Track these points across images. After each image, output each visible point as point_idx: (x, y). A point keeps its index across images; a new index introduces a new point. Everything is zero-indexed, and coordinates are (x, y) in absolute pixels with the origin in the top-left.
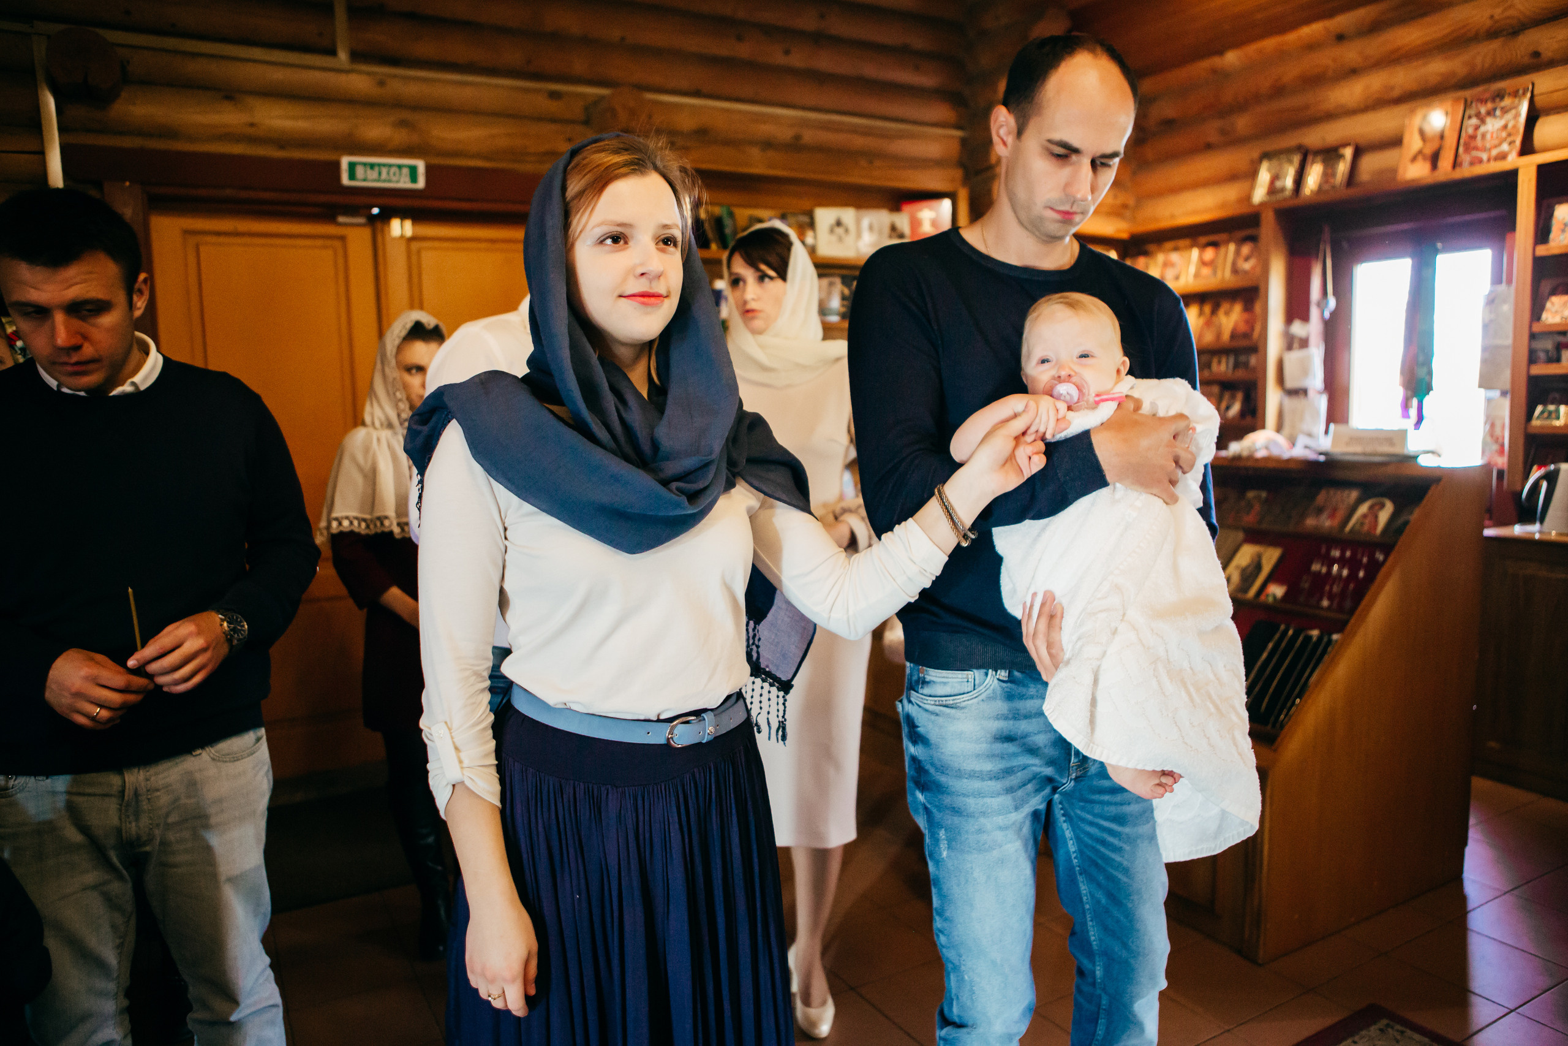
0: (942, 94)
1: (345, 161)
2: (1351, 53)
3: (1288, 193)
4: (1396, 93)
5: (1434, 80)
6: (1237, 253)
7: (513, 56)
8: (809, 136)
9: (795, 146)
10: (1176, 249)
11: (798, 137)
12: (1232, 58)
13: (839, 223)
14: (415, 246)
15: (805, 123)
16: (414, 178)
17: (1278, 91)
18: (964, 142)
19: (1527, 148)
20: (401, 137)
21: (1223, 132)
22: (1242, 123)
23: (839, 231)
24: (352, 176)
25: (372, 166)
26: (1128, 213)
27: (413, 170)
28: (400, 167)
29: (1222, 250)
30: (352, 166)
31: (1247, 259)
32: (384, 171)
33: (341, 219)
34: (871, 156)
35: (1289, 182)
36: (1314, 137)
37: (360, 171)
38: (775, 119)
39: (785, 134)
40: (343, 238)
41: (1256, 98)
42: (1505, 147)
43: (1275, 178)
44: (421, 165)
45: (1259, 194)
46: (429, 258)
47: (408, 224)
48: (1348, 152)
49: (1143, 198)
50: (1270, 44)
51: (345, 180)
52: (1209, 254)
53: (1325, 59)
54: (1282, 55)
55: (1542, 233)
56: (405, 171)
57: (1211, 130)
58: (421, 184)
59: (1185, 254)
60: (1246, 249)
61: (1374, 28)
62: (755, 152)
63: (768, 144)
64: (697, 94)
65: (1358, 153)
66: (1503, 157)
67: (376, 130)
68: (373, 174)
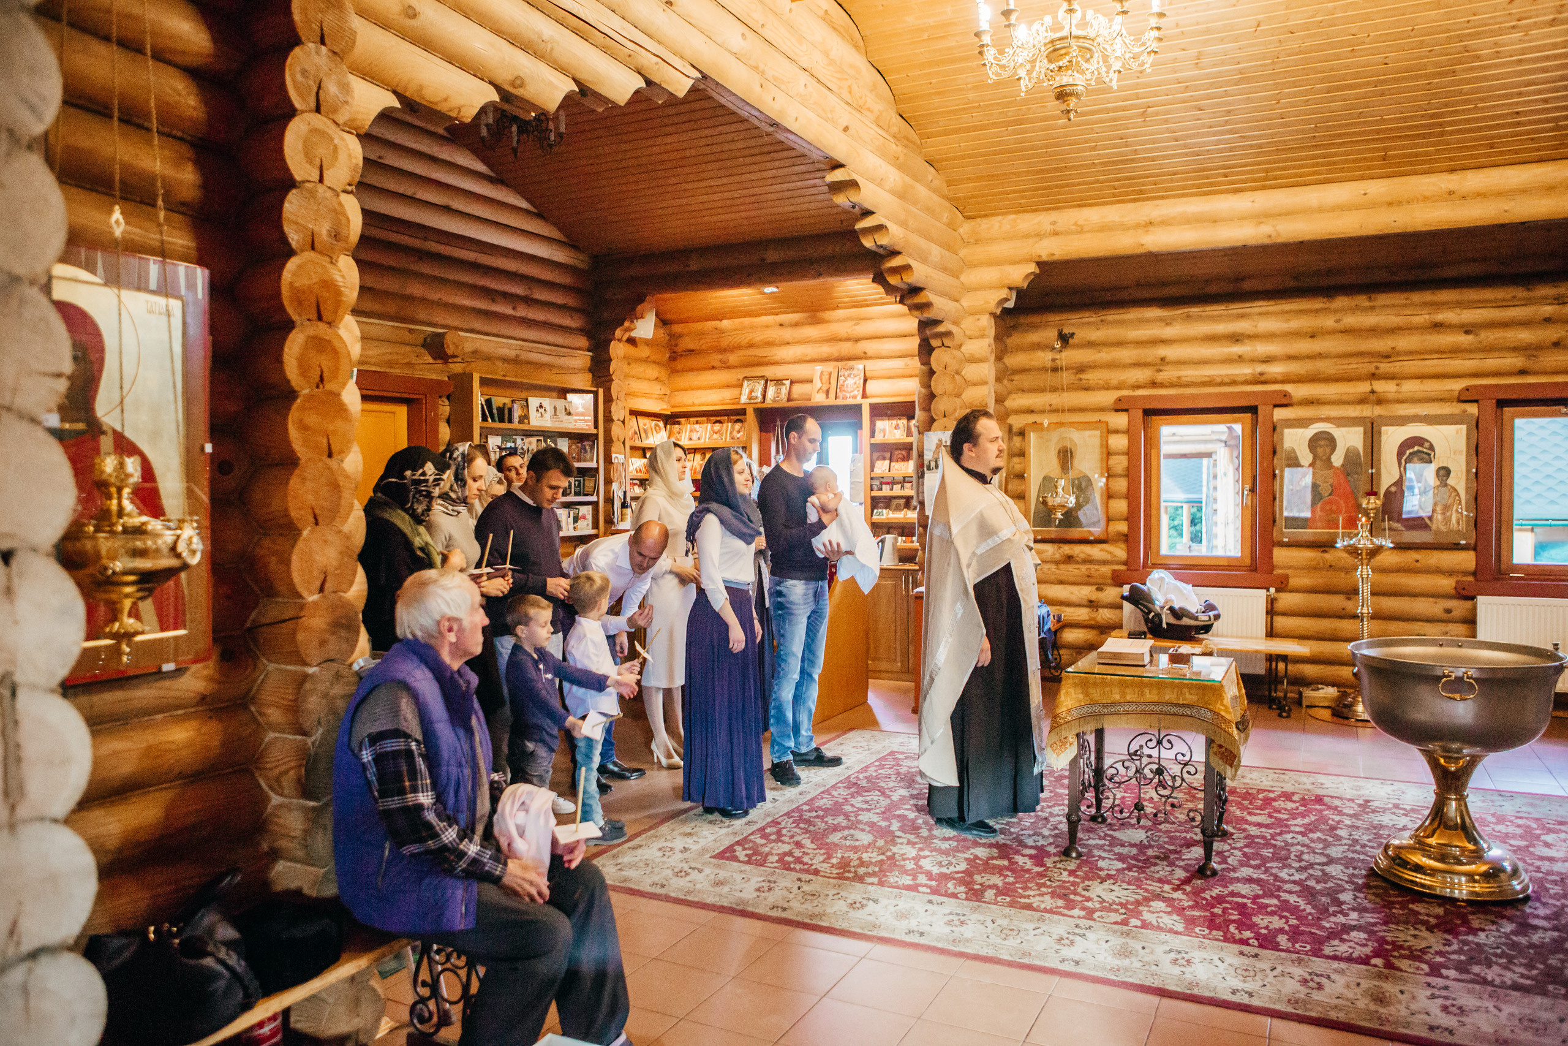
0: (582, 331)
2: (788, 334)
3: (759, 400)
4: (808, 358)
5: (825, 355)
6: (733, 428)
7: (391, 308)
9: (516, 361)
10: (697, 422)
11: (518, 356)
12: (726, 324)
13: (541, 407)
15: (520, 348)
17: (751, 346)
18: (592, 358)
19: (864, 396)
21: (721, 361)
22: (733, 358)
23: (542, 410)
26: (666, 398)
29: (725, 425)
31: (739, 432)
34: (549, 366)
35: (758, 394)
36: (770, 372)
38: (507, 346)
39: (512, 354)
41: (739, 347)
42: (856, 392)
43: (751, 391)
45: (744, 399)
48: (788, 383)
49: (674, 390)
50: (746, 321)
52: (717, 427)
53: (776, 334)
54: (752, 327)
55: (873, 434)
57: (715, 359)
59: (704, 426)
60: (738, 426)
61: (796, 325)
62: (500, 364)
63: (504, 360)
64: (475, 331)
65: (792, 383)
66: (855, 397)
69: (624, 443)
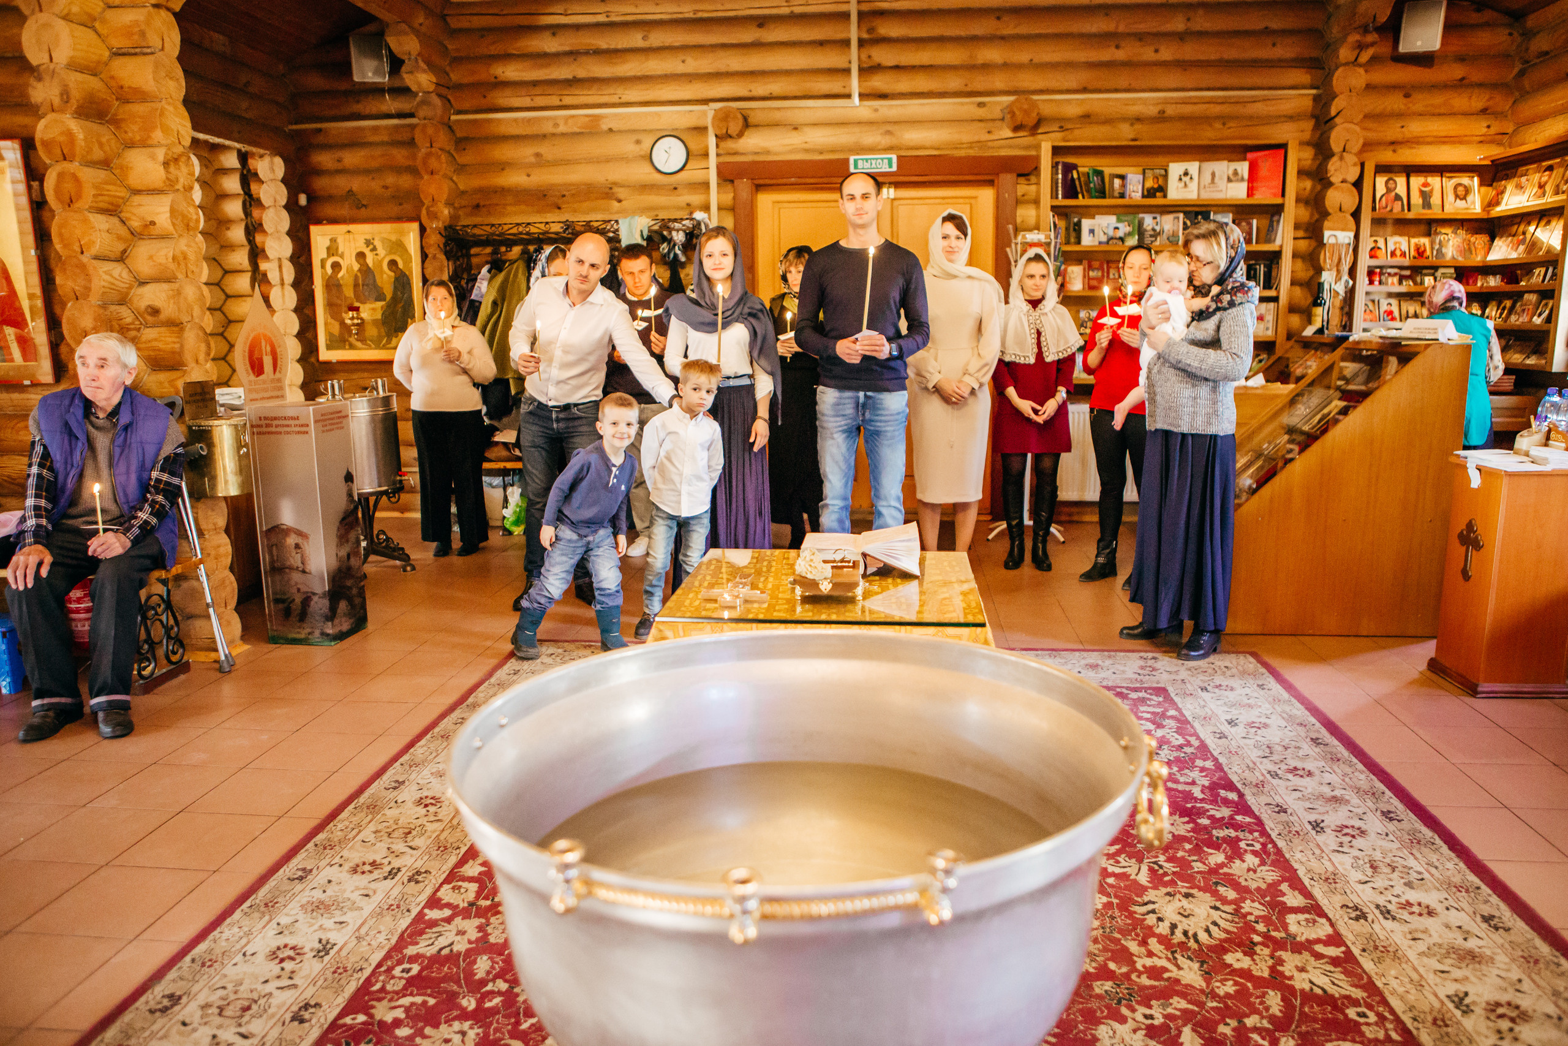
0: (1299, 63)
1: (852, 159)
7: (955, 83)
8: (1170, 111)
11: (1162, 112)
14: (896, 203)
15: (1166, 101)
16: (890, 166)
18: (1316, 99)
20: (886, 141)
23: (1186, 179)
24: (856, 167)
25: (867, 160)
27: (890, 160)
28: (882, 159)
30: (856, 161)
32: (874, 162)
34: (1223, 118)
37: (860, 164)
38: (1144, 101)
39: (1153, 111)
44: (894, 158)
46: (903, 210)
47: (892, 190)
56: (886, 161)
58: (894, 168)
63: (1136, 119)
64: (1085, 90)
67: (872, 138)
68: (867, 165)
69: (1356, 215)
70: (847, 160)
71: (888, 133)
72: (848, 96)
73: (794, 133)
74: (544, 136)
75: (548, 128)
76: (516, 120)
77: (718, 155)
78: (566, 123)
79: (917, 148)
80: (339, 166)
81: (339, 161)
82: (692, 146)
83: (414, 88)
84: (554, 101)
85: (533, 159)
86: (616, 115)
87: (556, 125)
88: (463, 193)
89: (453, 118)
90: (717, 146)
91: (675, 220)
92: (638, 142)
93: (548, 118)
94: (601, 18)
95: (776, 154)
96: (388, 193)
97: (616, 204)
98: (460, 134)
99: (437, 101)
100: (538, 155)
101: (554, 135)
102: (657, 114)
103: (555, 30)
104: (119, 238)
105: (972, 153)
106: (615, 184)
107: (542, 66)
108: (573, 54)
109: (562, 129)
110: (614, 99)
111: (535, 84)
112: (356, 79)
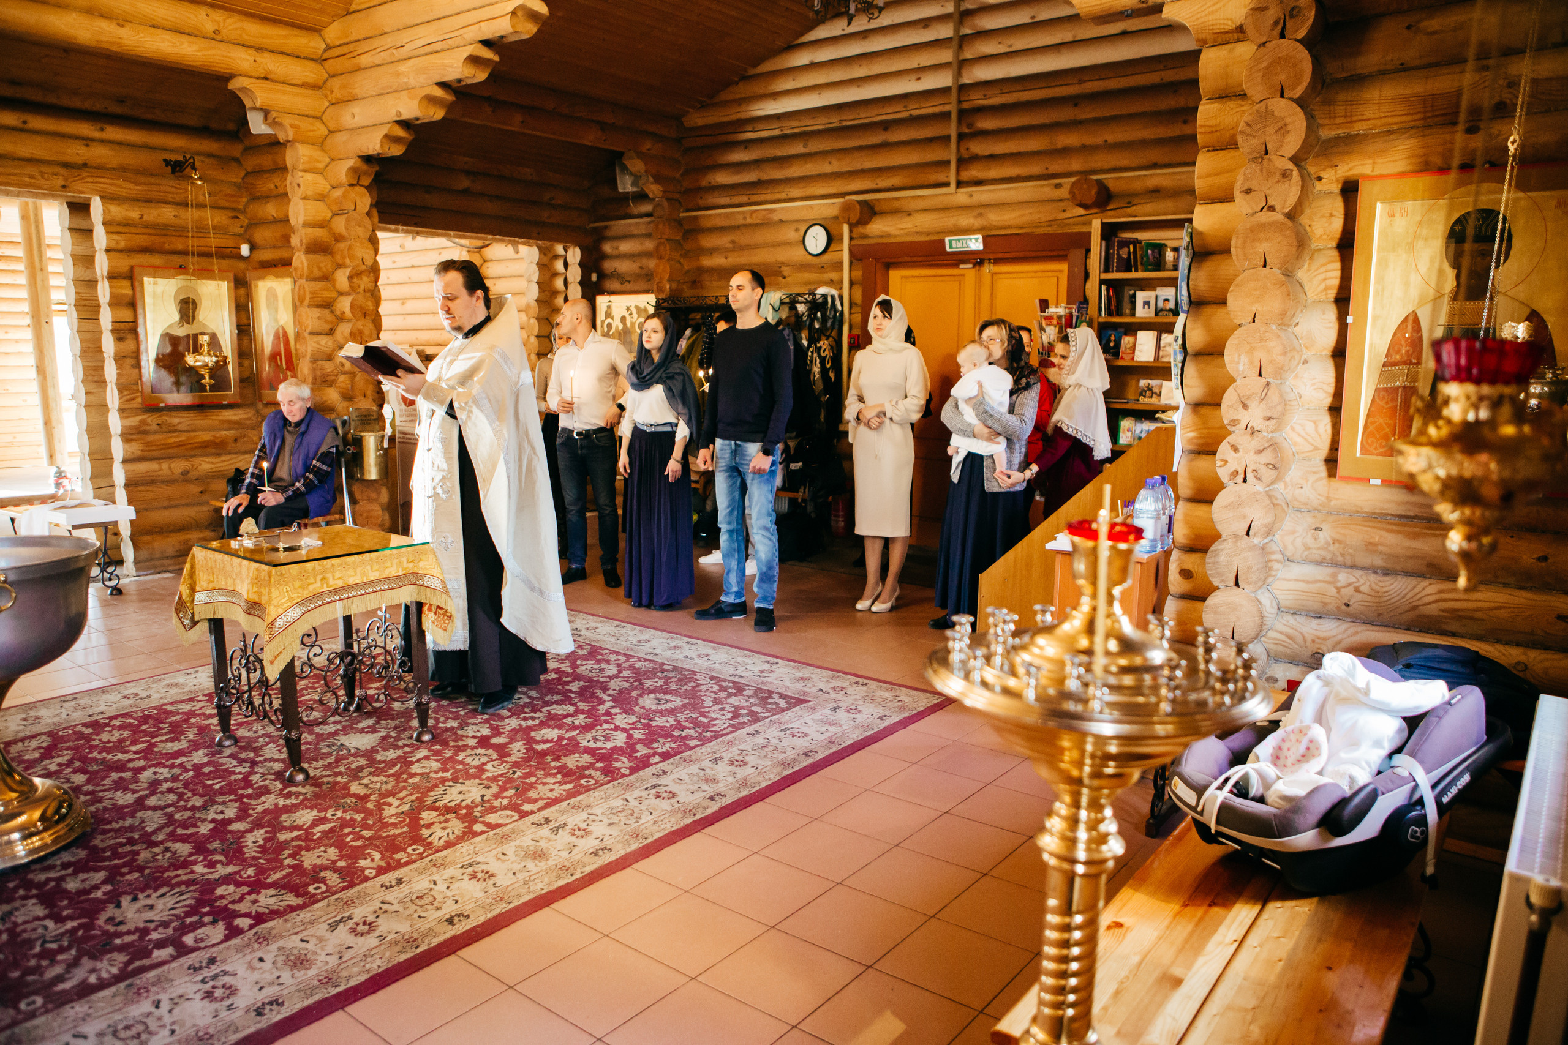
1: (947, 239)
7: (1036, 167)
14: (996, 277)
16: (978, 244)
20: (978, 223)
24: (951, 247)
25: (959, 240)
27: (978, 240)
28: (971, 239)
30: (950, 241)
32: (964, 242)
33: (961, 266)
37: (954, 243)
40: (963, 275)
44: (980, 237)
46: (1003, 283)
47: (992, 266)
51: (948, 249)
56: (974, 241)
58: (981, 247)
64: (1155, 166)
67: (965, 221)
68: (960, 245)
70: (943, 241)
71: (980, 215)
72: (946, 185)
73: (908, 219)
74: (738, 227)
75: (739, 221)
76: (720, 215)
77: (851, 239)
78: (751, 216)
79: (1001, 228)
80: (616, 252)
81: (617, 248)
82: (833, 232)
83: (651, 195)
84: (744, 199)
85: (730, 245)
86: (782, 209)
87: (745, 218)
88: (688, 271)
89: (682, 215)
90: (851, 231)
91: (799, 295)
92: (797, 230)
93: (739, 213)
94: (777, 132)
95: (895, 236)
96: (644, 272)
97: (781, 279)
98: (687, 227)
99: (666, 204)
100: (733, 242)
101: (745, 226)
102: (811, 207)
103: (748, 144)
104: (326, 322)
105: (1049, 230)
106: (783, 263)
107: (738, 173)
108: (757, 163)
109: (749, 221)
110: (783, 196)
111: (733, 186)
112: (620, 190)
